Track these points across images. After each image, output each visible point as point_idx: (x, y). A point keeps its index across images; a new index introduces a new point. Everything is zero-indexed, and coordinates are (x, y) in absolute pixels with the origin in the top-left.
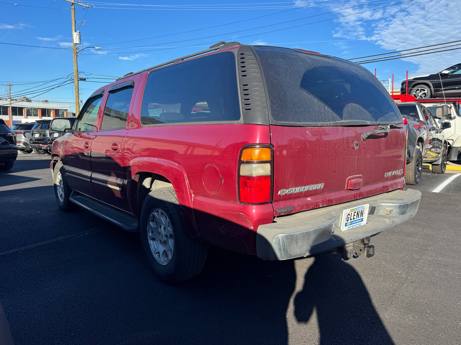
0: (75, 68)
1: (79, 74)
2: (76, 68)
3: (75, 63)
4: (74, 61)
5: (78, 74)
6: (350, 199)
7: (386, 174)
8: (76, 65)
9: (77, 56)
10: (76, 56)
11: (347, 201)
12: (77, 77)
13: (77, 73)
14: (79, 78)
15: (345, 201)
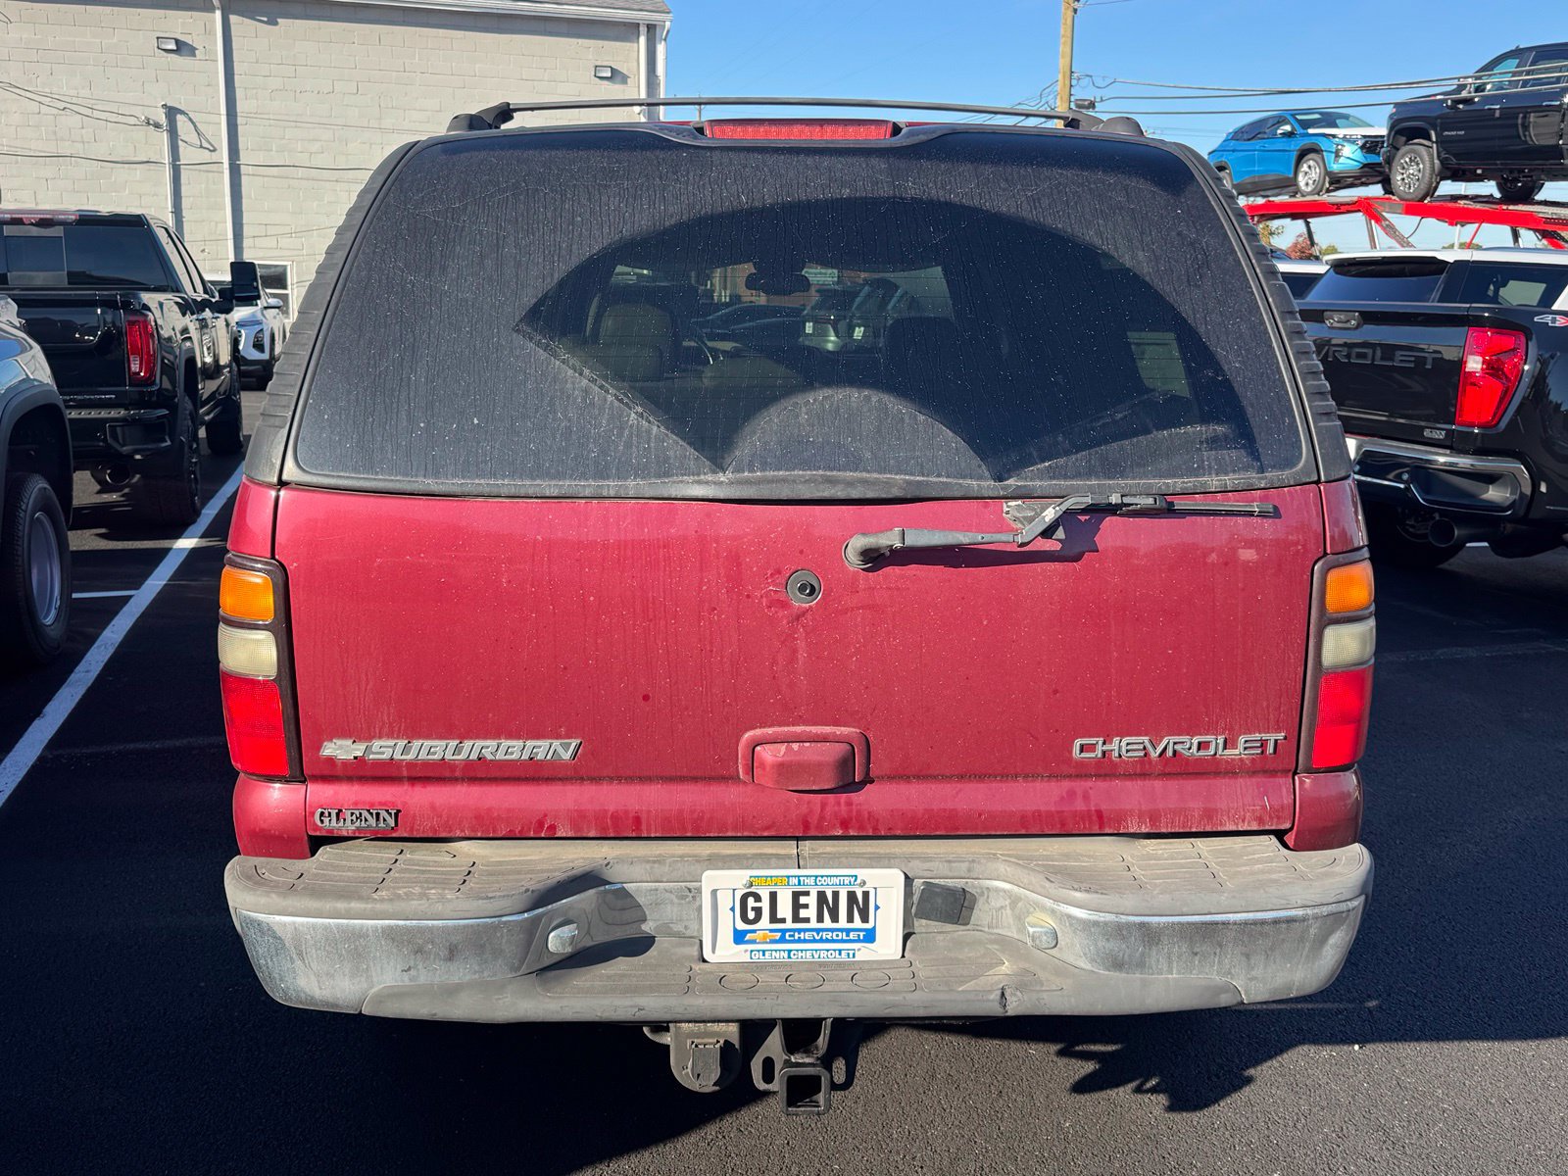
0: (1063, 63)
1: (1074, 82)
2: (1069, 59)
3: (1064, 43)
4: (1062, 32)
5: (1071, 86)
6: (767, 828)
7: (1078, 743)
8: (1068, 50)
9: (1075, 11)
10: (1070, 13)
11: (746, 834)
12: (1066, 96)
13: (1067, 82)
14: (1073, 99)
15: (729, 834)
